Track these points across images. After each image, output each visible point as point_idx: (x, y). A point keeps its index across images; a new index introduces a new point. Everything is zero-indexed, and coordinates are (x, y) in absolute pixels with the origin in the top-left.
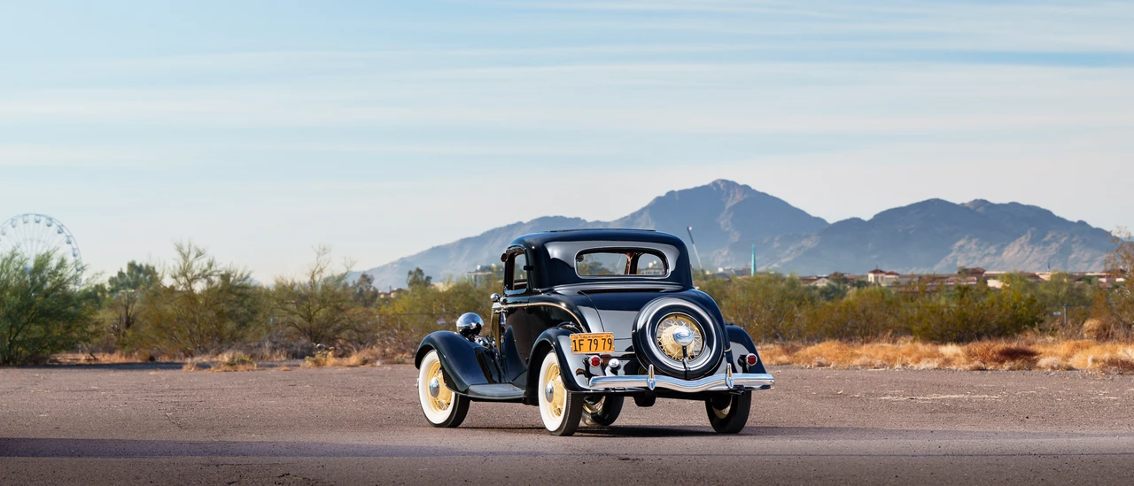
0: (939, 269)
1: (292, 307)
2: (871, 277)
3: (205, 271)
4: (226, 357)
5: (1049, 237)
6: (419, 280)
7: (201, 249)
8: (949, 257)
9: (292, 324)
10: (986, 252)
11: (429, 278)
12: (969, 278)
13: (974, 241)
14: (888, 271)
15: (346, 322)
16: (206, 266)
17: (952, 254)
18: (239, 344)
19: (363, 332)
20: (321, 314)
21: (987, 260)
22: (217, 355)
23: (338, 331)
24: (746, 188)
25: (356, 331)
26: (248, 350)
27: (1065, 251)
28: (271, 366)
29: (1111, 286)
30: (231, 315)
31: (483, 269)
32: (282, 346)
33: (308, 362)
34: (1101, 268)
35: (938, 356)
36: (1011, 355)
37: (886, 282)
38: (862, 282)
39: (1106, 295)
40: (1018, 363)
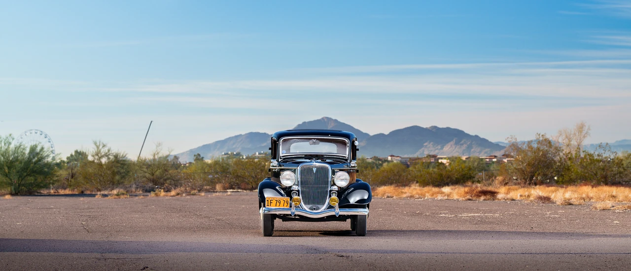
0: (415, 156)
1: (145, 170)
2: (390, 158)
3: (107, 153)
4: (115, 192)
5: (462, 142)
6: (198, 159)
7: (105, 143)
8: (421, 150)
9: (145, 177)
10: (437, 148)
11: (202, 158)
12: (432, 159)
13: (432, 143)
14: (396, 155)
15: (169, 176)
16: (107, 151)
17: (422, 149)
18: (121, 186)
19: (177, 181)
20: (158, 173)
21: (437, 151)
22: (111, 191)
23: (165, 180)
24: (336, 121)
25: (173, 180)
26: (125, 188)
27: (469, 148)
28: (136, 196)
29: (491, 163)
30: (118, 173)
31: (225, 154)
32: (140, 187)
33: (152, 194)
34: (486, 155)
35: (442, 193)
36: (484, 193)
37: (396, 160)
38: (386, 161)
39: (488, 166)
40: (488, 197)
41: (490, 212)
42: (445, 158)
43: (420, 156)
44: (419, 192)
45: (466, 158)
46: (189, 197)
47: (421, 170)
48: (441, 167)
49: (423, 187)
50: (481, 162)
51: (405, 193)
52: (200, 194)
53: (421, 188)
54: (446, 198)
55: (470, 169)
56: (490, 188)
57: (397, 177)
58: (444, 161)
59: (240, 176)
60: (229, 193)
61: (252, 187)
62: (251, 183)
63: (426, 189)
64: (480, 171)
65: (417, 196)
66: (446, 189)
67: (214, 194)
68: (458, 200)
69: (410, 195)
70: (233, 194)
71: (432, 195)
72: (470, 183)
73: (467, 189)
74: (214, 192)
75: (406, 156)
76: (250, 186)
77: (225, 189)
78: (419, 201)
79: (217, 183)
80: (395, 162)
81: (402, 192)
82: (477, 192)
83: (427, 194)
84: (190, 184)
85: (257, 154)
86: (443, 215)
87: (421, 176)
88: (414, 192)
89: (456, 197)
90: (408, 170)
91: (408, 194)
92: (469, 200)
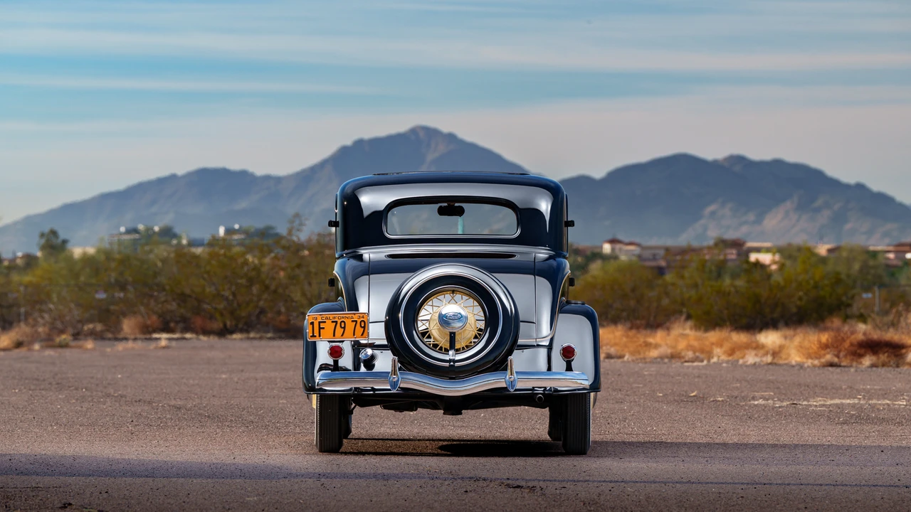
0: (684, 239)
2: (607, 248)
5: (819, 202)
6: (54, 245)
8: (699, 226)
10: (744, 219)
11: (65, 242)
12: (729, 251)
13: (730, 205)
14: (627, 240)
17: (703, 222)
19: (10, 307)
21: (744, 229)
24: (451, 137)
27: (839, 219)
29: (900, 263)
31: (128, 232)
34: (887, 241)
35: (758, 347)
36: (872, 347)
37: (626, 254)
38: (597, 255)
39: (893, 275)
40: (883, 357)
41: (884, 396)
42: (768, 250)
43: (695, 244)
44: (696, 344)
45: (830, 251)
46: (49, 352)
47: (700, 282)
48: (757, 275)
49: (706, 330)
50: (871, 263)
51: (656, 346)
52: (80, 343)
53: (700, 334)
54: (769, 359)
55: (838, 280)
56: (891, 335)
57: (632, 303)
58: (765, 258)
59: (190, 296)
60: (163, 343)
61: (225, 325)
62: (222, 315)
63: (713, 336)
64: (868, 289)
65: (690, 354)
66: (770, 338)
67: (120, 346)
68: (801, 366)
69: (669, 351)
70: (174, 344)
71: (731, 352)
72: (836, 322)
73: (825, 337)
74: (116, 339)
75: (654, 242)
76: (217, 325)
77: (147, 331)
78: (694, 368)
79: (124, 315)
80: (623, 258)
81: (648, 345)
82: (852, 345)
83: (717, 351)
84: (46, 316)
85: (222, 231)
86: (761, 402)
87: (700, 300)
88: (682, 345)
89: (796, 358)
90: (660, 282)
91: (665, 350)
92: (832, 365)
